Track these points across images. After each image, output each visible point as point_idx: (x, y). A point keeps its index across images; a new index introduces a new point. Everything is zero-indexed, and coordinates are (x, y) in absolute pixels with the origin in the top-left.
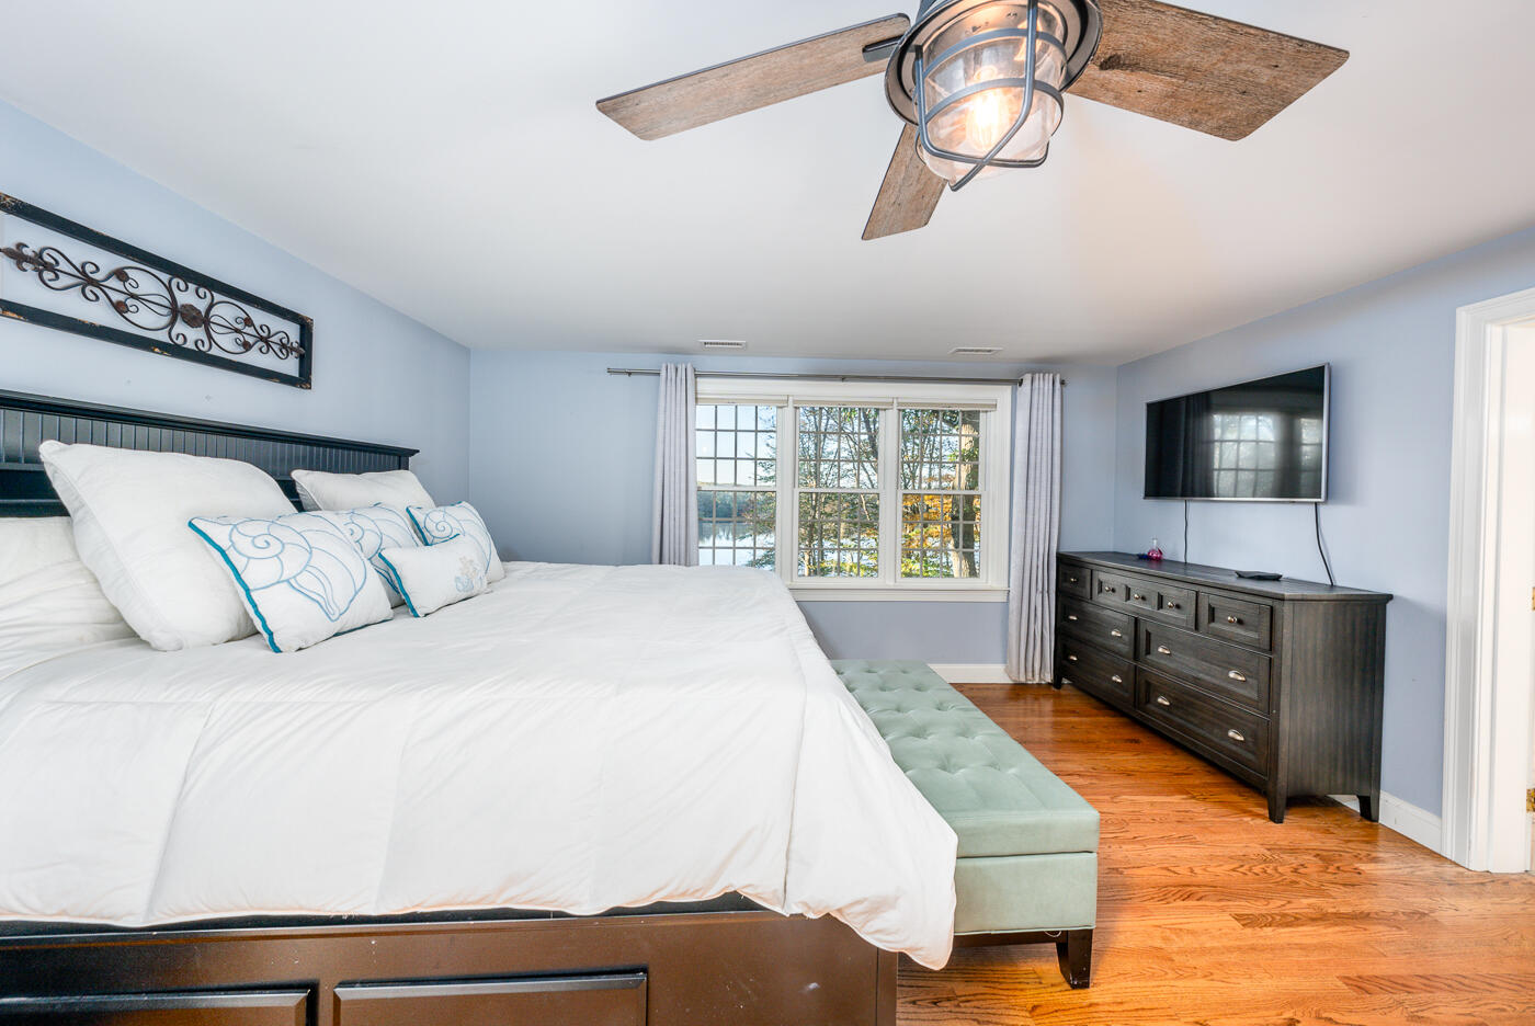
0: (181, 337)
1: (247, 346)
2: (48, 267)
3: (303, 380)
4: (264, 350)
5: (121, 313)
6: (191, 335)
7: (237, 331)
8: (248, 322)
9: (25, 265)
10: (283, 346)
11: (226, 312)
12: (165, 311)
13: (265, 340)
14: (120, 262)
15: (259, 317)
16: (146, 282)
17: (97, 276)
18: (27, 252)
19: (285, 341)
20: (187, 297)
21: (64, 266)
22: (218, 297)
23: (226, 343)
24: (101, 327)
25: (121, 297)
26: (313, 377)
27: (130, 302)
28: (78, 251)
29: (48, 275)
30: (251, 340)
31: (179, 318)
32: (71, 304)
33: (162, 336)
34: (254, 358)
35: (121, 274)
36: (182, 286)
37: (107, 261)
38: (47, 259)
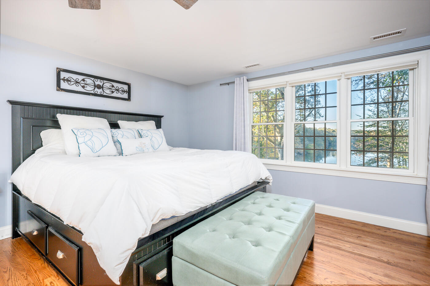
0: (96, 92)
1: (113, 92)
2: (70, 81)
3: (129, 99)
4: (117, 92)
5: (83, 88)
6: (99, 91)
7: (110, 89)
8: (113, 86)
9: (65, 81)
10: (123, 91)
11: (107, 85)
12: (94, 86)
13: (118, 90)
14: (83, 77)
15: (116, 85)
16: (89, 81)
17: (79, 81)
18: (65, 79)
19: (123, 90)
20: (98, 82)
21: (72, 80)
22: (105, 81)
23: (107, 92)
24: (79, 91)
25: (83, 85)
26: (131, 98)
27: (85, 85)
28: (75, 77)
29: (69, 82)
30: (114, 91)
31: (96, 88)
32: (74, 88)
33: (92, 92)
34: (115, 95)
35: (83, 80)
36: (97, 80)
37: (80, 78)
38: (69, 79)
